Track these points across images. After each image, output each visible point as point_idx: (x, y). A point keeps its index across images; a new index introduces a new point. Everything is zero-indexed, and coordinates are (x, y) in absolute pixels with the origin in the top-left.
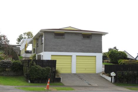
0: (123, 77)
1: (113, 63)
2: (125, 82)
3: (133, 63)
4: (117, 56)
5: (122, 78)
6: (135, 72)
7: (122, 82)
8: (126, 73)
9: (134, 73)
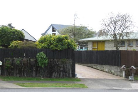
0: (12, 67)
1: (3, 47)
2: (16, 75)
3: (29, 46)
4: (9, 36)
5: (12, 69)
6: (31, 59)
7: (13, 75)
8: (17, 61)
9: (30, 61)
